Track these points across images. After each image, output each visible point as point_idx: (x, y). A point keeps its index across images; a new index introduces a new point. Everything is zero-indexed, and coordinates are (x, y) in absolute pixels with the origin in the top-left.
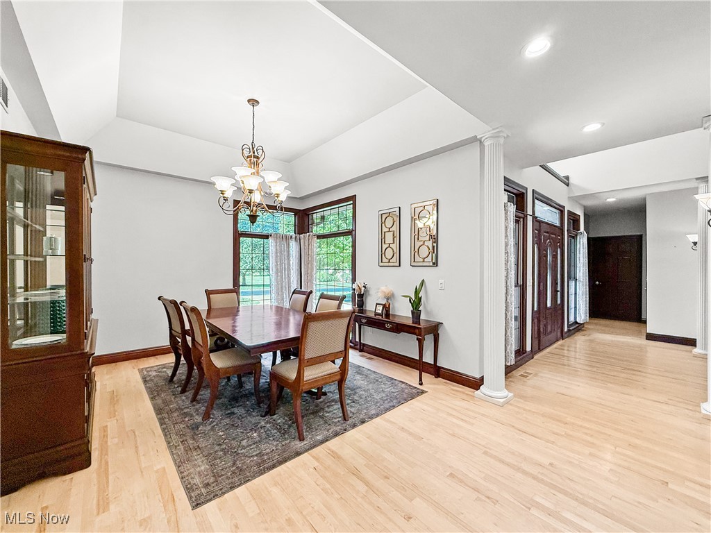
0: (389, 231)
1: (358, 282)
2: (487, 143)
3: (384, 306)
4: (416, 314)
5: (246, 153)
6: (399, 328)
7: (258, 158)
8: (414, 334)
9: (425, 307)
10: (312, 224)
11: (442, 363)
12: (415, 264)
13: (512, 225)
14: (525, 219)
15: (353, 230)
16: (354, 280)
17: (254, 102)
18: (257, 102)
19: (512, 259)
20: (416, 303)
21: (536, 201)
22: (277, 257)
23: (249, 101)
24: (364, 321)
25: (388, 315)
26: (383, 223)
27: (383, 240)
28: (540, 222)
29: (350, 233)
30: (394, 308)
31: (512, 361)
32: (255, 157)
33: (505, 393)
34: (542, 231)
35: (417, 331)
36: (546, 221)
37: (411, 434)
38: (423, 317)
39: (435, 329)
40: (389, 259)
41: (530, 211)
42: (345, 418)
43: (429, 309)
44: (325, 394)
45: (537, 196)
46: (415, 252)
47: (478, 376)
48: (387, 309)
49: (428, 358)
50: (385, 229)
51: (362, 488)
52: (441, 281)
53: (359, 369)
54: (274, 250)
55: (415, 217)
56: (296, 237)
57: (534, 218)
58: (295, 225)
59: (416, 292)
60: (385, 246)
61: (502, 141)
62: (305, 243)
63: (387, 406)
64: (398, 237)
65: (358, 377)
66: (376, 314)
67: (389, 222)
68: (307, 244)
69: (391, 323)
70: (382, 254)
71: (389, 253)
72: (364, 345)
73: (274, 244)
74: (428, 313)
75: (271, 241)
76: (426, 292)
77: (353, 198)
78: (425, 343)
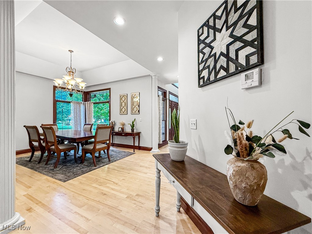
0: (123, 102)
1: (111, 120)
2: (153, 77)
3: (122, 128)
4: (133, 130)
5: (68, 70)
6: (127, 134)
7: (73, 72)
8: (132, 136)
9: (136, 127)
10: (91, 98)
11: (141, 145)
12: (133, 113)
13: (161, 102)
14: (166, 100)
15: (109, 101)
16: (110, 120)
17: (71, 51)
18: (73, 51)
19: (161, 112)
20: (133, 126)
21: (170, 94)
22: (75, 111)
23: (69, 51)
24: (114, 134)
25: (123, 131)
26: (121, 99)
27: (121, 105)
28: (171, 101)
29: (108, 102)
30: (125, 129)
31: (161, 143)
32: (72, 72)
33: (158, 150)
34: (172, 104)
35: (133, 135)
36: (174, 101)
37: (130, 161)
38: (135, 131)
39: (138, 134)
40: (123, 111)
41: (168, 98)
42: (109, 161)
43: (137, 128)
44: (101, 157)
45: (170, 93)
46: (132, 109)
47: (151, 147)
48: (123, 129)
49: (137, 144)
50: (122, 101)
51: (116, 171)
52: (141, 119)
53: (113, 151)
54: (73, 108)
55: (133, 98)
56: (83, 103)
57: (169, 100)
58: (83, 98)
59: (133, 122)
60: (122, 107)
61: (157, 77)
62: (88, 106)
63: (123, 157)
64: (126, 104)
65: (113, 152)
66: (119, 131)
67: (123, 99)
68: (89, 106)
69: (124, 133)
70: (121, 110)
71: (123, 110)
72: (114, 144)
73: (73, 105)
74: (136, 129)
75: (71, 104)
76: (136, 122)
77: (109, 89)
78: (135, 138)
